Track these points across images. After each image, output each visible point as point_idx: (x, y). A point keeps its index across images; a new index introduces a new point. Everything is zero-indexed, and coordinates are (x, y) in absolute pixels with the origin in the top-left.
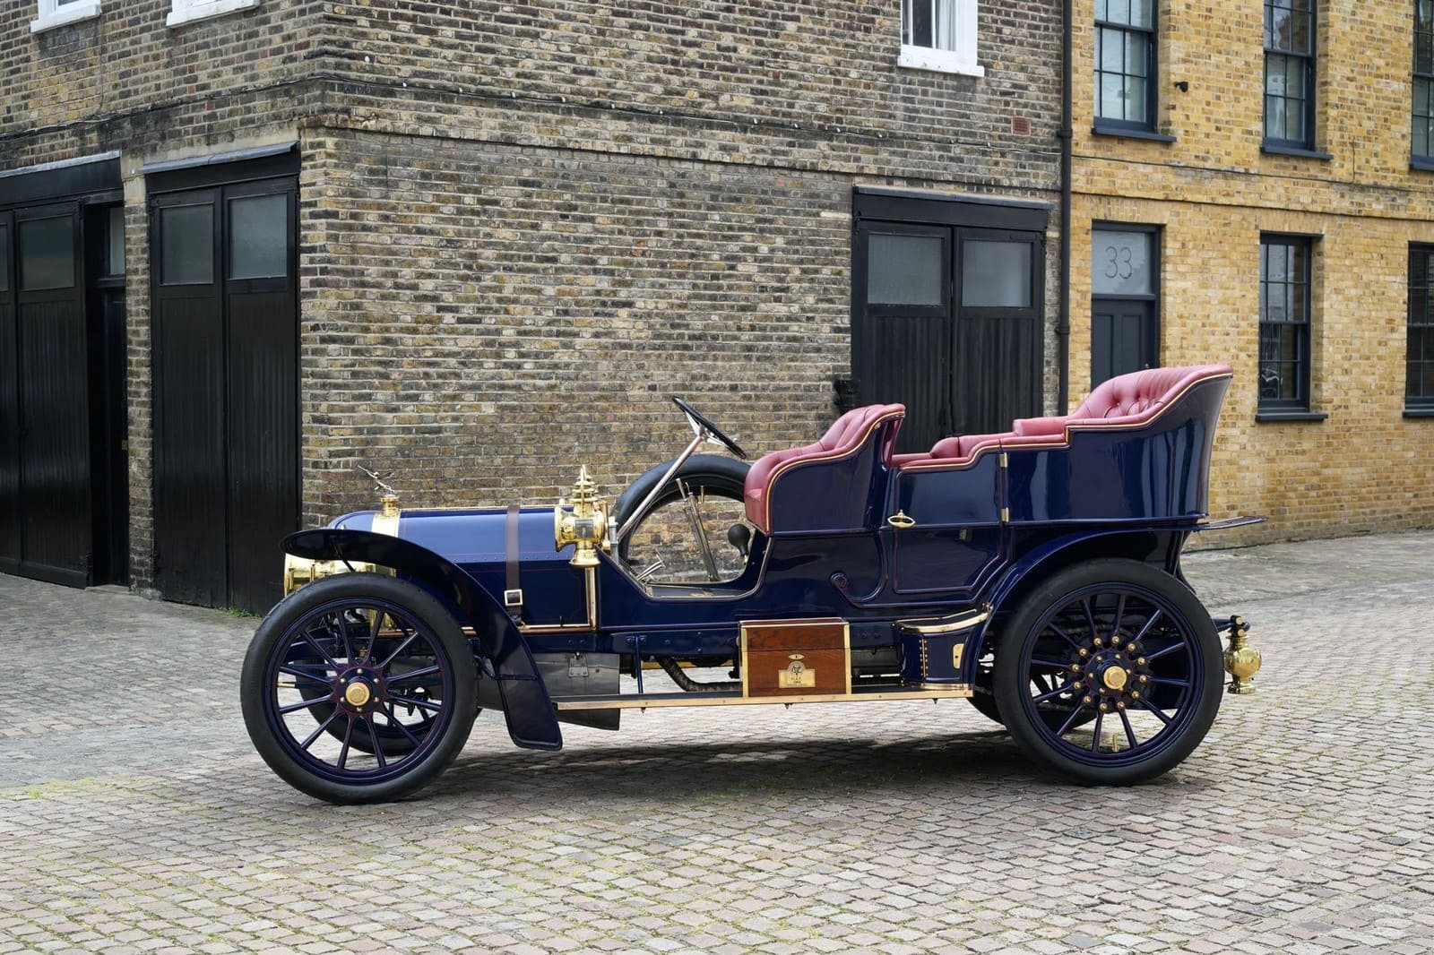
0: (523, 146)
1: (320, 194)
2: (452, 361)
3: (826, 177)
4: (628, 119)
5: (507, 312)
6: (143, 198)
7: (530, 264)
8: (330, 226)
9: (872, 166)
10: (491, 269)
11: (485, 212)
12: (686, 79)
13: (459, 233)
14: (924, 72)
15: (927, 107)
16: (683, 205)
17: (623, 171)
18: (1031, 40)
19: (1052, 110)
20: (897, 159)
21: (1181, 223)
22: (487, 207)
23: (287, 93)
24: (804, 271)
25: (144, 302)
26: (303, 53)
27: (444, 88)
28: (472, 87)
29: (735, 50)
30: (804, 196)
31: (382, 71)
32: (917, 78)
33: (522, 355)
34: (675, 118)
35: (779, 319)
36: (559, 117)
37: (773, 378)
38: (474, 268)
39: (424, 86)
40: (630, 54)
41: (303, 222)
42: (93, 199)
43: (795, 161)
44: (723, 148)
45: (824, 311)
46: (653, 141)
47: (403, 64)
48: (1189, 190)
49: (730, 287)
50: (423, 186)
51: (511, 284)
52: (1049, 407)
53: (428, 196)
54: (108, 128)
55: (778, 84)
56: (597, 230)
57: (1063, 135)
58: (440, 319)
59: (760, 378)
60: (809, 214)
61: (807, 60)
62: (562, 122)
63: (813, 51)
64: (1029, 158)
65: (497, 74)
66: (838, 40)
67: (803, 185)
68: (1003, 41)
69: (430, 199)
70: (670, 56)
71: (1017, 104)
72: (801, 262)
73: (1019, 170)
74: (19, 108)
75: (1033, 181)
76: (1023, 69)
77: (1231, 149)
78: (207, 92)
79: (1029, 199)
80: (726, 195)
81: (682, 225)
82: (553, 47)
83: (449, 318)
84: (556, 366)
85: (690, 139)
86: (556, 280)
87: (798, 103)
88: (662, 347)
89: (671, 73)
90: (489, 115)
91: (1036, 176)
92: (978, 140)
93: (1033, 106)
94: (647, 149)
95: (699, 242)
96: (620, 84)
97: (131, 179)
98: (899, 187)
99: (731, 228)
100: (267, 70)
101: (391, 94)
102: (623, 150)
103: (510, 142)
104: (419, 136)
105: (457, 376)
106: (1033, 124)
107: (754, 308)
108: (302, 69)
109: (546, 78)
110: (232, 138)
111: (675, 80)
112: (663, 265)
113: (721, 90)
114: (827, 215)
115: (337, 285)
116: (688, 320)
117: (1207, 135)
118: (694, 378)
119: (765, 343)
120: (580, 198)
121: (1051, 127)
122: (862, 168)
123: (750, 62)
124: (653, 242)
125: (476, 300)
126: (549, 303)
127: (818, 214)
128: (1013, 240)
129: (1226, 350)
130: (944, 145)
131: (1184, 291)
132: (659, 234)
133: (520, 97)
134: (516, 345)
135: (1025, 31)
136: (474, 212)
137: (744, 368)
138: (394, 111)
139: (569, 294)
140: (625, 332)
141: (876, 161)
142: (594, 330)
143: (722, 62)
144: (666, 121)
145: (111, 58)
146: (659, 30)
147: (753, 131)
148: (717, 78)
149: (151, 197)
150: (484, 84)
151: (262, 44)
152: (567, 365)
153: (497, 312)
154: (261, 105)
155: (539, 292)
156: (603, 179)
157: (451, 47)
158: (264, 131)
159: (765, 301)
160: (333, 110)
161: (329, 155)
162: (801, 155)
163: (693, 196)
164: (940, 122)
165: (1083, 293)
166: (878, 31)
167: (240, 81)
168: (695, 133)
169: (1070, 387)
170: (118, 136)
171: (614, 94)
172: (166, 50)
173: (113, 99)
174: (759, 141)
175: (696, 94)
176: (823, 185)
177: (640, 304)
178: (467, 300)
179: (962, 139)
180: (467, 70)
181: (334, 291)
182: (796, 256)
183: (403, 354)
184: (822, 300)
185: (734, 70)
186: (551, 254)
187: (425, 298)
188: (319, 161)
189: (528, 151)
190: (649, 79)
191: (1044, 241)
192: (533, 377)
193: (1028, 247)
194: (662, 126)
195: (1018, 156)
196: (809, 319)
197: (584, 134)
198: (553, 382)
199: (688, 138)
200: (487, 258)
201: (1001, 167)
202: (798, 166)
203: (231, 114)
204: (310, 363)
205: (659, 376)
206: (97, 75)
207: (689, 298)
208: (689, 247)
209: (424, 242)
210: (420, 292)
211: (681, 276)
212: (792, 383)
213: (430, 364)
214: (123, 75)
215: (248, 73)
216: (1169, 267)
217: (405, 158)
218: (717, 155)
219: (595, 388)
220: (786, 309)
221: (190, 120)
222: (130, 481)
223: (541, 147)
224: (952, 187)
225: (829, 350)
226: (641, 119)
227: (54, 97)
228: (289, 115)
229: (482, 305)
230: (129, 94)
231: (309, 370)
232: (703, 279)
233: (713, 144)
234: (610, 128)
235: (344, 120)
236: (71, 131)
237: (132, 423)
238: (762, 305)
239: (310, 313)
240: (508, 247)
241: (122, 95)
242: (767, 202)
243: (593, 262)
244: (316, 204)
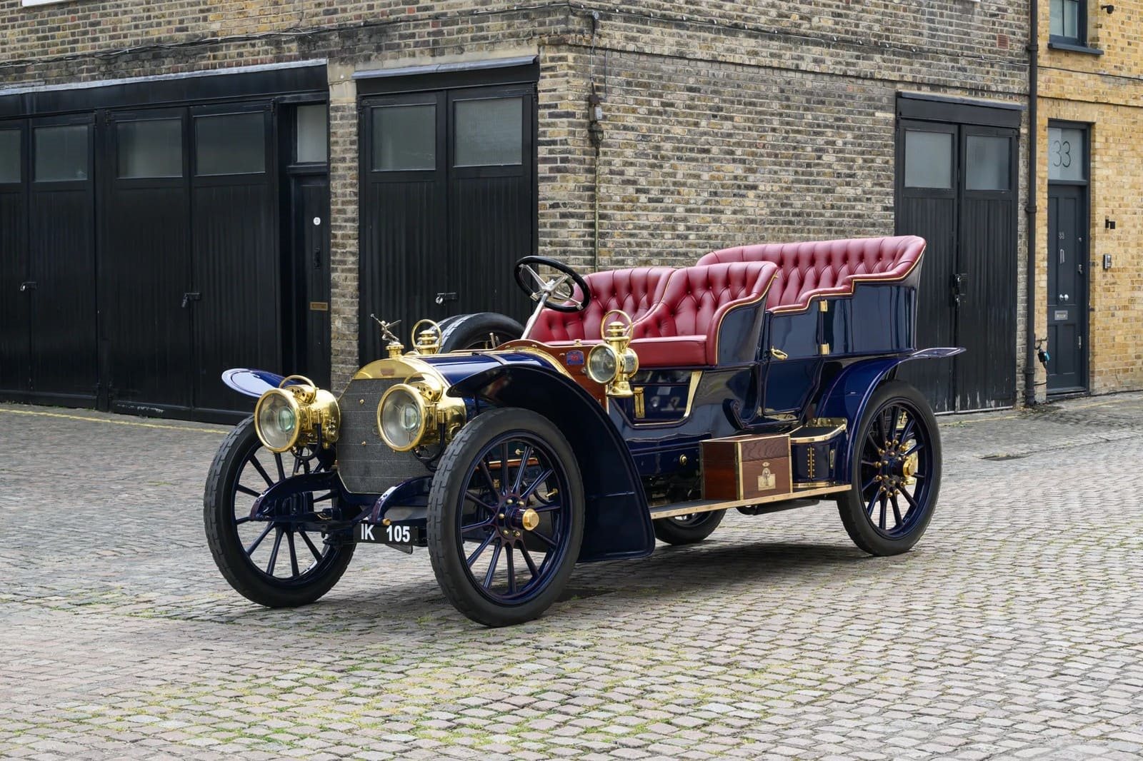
0: (690, 60)
1: (561, 98)
2: (645, 233)
3: (879, 84)
4: (756, 37)
5: (679, 193)
6: (354, 99)
7: (693, 155)
8: (570, 124)
9: (909, 75)
10: (669, 159)
11: (666, 112)
12: (791, 4)
13: (649, 130)
15: (943, 26)
16: (788, 107)
17: (751, 79)
19: (1022, 28)
20: (924, 69)
21: (1105, 122)
22: (667, 108)
23: (526, 16)
24: (865, 161)
25: (352, 185)
27: (641, 13)
28: (658, 11)
30: (865, 99)
32: (937, 3)
33: (688, 228)
34: (784, 35)
35: (849, 200)
36: (713, 36)
38: (659, 158)
39: (629, 11)
41: (540, 120)
42: (288, 98)
43: (861, 71)
44: (816, 61)
45: (879, 193)
46: (772, 55)
48: (1111, 94)
49: (818, 174)
50: (627, 92)
51: (683, 169)
52: (1021, 272)
53: (630, 99)
54: (310, 40)
55: (849, 9)
56: (735, 127)
57: (1031, 49)
58: (638, 199)
60: (868, 114)
62: (714, 40)
64: (1009, 68)
67: (864, 91)
69: (632, 102)
71: (1000, 24)
72: (863, 153)
73: (1003, 78)
74: (197, 20)
75: (1011, 87)
77: (1138, 61)
78: (430, 13)
79: (1008, 102)
80: (815, 98)
81: (788, 124)
83: (643, 198)
84: (709, 237)
85: (795, 54)
86: (710, 167)
87: (862, 24)
88: (776, 222)
89: (782, 0)
90: (672, 35)
91: (1013, 83)
92: (976, 53)
93: (1011, 26)
94: (767, 61)
95: (799, 137)
96: (750, 8)
97: (340, 82)
98: (926, 92)
99: (819, 126)
101: (609, 18)
102: (753, 62)
103: (681, 57)
104: (625, 52)
105: (648, 245)
106: (1011, 40)
107: (833, 191)
109: (704, 4)
110: (462, 50)
111: (784, 5)
112: (776, 156)
113: (813, 13)
114: (879, 114)
115: (574, 171)
116: (792, 201)
117: (1122, 49)
119: (841, 219)
120: (724, 101)
121: (1022, 42)
122: (903, 76)
124: (770, 137)
125: (659, 184)
126: (705, 186)
127: (873, 114)
128: (998, 136)
129: (1134, 226)
130: (954, 58)
131: (1107, 177)
132: (774, 130)
133: (688, 20)
134: (685, 220)
136: (659, 113)
138: (611, 32)
139: (718, 179)
140: (752, 209)
141: (911, 71)
142: (734, 208)
144: (779, 39)
147: (834, 47)
148: (810, 4)
149: (361, 97)
150: (665, 10)
152: (717, 236)
153: (672, 193)
154: (495, 26)
155: (698, 177)
156: (739, 86)
158: (497, 47)
159: (840, 185)
160: (574, 31)
161: (570, 67)
162: (864, 66)
163: (798, 99)
164: (951, 39)
165: (1043, 179)
167: (469, 5)
168: (797, 48)
169: (1036, 255)
170: (323, 46)
171: (746, 17)
173: (316, 15)
174: (838, 55)
175: (797, 17)
176: (877, 90)
177: (762, 187)
178: (654, 184)
179: (966, 52)
181: (573, 176)
182: (859, 149)
183: (614, 227)
184: (876, 185)
186: (706, 147)
187: (628, 182)
188: (560, 72)
189: (692, 63)
190: (768, 5)
191: (1018, 136)
192: (695, 246)
193: (1007, 141)
194: (777, 43)
195: (1002, 67)
196: (869, 199)
197: (729, 50)
199: (793, 53)
200: (667, 150)
201: (991, 75)
202: (862, 75)
203: (460, 31)
204: (549, 234)
207: (792, 182)
208: (793, 141)
209: (628, 137)
210: (625, 178)
211: (788, 164)
213: (631, 235)
216: (1097, 158)
217: (616, 69)
218: (811, 67)
220: (853, 191)
221: (413, 35)
222: (333, 336)
223: (701, 60)
224: (959, 91)
225: (880, 225)
226: (764, 37)
227: (241, 12)
228: (528, 34)
229: (664, 188)
230: (335, 11)
231: (548, 240)
232: (801, 166)
233: (809, 57)
234: (745, 44)
235: (580, 40)
236: (264, 41)
237: (337, 287)
238: (838, 188)
239: (549, 194)
240: (679, 141)
241: (327, 13)
242: (842, 105)
243: (732, 153)
244: (556, 106)
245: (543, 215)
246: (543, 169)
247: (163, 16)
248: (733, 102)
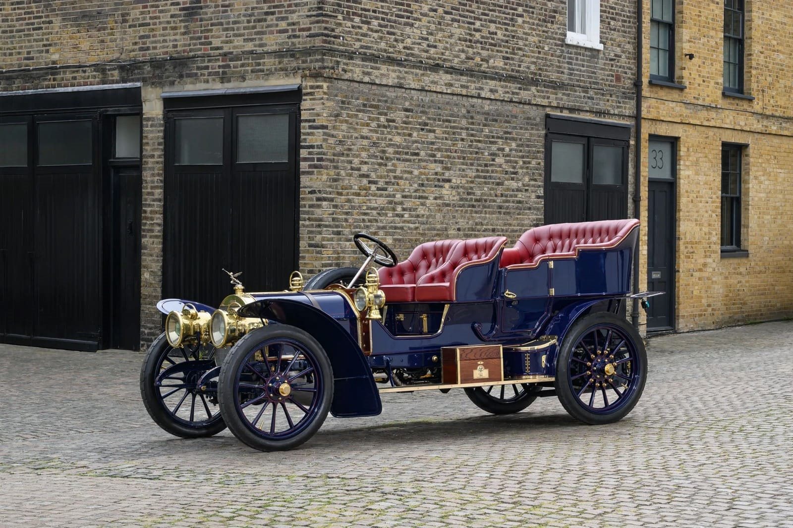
0: (406, 89)
1: (318, 115)
2: (374, 212)
3: (534, 108)
4: (451, 73)
5: (398, 184)
6: (161, 112)
7: (408, 157)
8: (325, 134)
9: (555, 102)
10: (391, 159)
11: (389, 126)
12: (475, 50)
13: (378, 139)
14: (577, 47)
15: (577, 67)
16: (473, 123)
17: (448, 103)
18: (623, 29)
19: (632, 69)
20: (565, 98)
21: (687, 137)
22: (390, 123)
23: (293, 56)
24: (524, 162)
26: (305, 33)
27: (373, 55)
28: (385, 54)
29: (496, 34)
30: (524, 119)
31: (347, 45)
32: (574, 50)
33: (404, 209)
34: (470, 73)
35: (513, 191)
36: (422, 72)
37: (510, 225)
38: (385, 159)
39: (365, 54)
40: (451, 36)
41: (302, 131)
42: (111, 111)
43: (522, 98)
44: (491, 91)
45: (533, 186)
46: (462, 86)
47: (356, 41)
48: (691, 117)
49: (492, 172)
50: (363, 111)
51: (401, 167)
54: (128, 69)
55: (514, 54)
56: (436, 138)
57: (637, 84)
58: (370, 188)
59: (505, 225)
60: (527, 129)
61: (526, 40)
62: (423, 75)
63: (529, 35)
64: (622, 98)
65: (395, 47)
66: (540, 28)
67: (524, 112)
68: (611, 29)
69: (366, 118)
70: (468, 37)
71: (617, 66)
72: (523, 157)
73: (618, 105)
74: (41, 52)
75: (624, 111)
76: (619, 46)
77: (709, 93)
78: (221, 51)
79: (622, 122)
80: (491, 117)
81: (472, 135)
82: (419, 32)
83: (373, 187)
84: (418, 216)
85: (477, 85)
86: (419, 166)
87: (523, 65)
88: (463, 206)
89: (469, 47)
90: (394, 71)
91: (625, 108)
92: (600, 87)
93: (624, 67)
94: (458, 90)
95: (480, 145)
96: (447, 53)
97: (150, 100)
98: (566, 114)
99: (493, 137)
100: (272, 42)
101: (351, 58)
102: (449, 91)
103: (401, 86)
104: (362, 82)
105: (376, 221)
106: (624, 78)
107: (502, 184)
108: (305, 43)
109: (416, 49)
110: (244, 79)
111: (470, 50)
112: (464, 158)
113: (490, 57)
114: (534, 130)
115: (327, 168)
116: (475, 191)
117: (699, 85)
118: (477, 224)
119: (507, 204)
120: (429, 119)
121: (631, 79)
122: (550, 102)
123: (502, 41)
124: (460, 145)
125: (384, 177)
126: (416, 179)
127: (530, 129)
128: (615, 146)
129: (707, 212)
130: (585, 90)
131: (689, 176)
132: (463, 140)
133: (405, 60)
134: (401, 203)
135: (620, 23)
136: (385, 127)
137: (498, 219)
138: (353, 68)
139: (424, 174)
140: (447, 196)
141: (556, 99)
142: (434, 195)
143: (490, 41)
144: (467, 75)
145: (130, 27)
146: (463, 22)
147: (504, 81)
148: (488, 50)
149: (167, 111)
150: (390, 53)
151: (268, 26)
152: (423, 215)
153: (393, 184)
154: (269, 62)
155: (411, 173)
156: (439, 108)
157: (377, 31)
158: (270, 77)
159: (507, 180)
160: (328, 67)
161: (325, 93)
162: (525, 95)
163: (479, 118)
164: (583, 76)
165: (645, 177)
166: (557, 23)
167: (249, 46)
168: (479, 82)
169: (640, 232)
170: (139, 74)
171: (445, 59)
172: (183, 24)
173: (133, 51)
174: (506, 87)
175: (479, 59)
176: (533, 112)
177: (454, 181)
178: (381, 177)
179: (593, 86)
180: (383, 45)
181: (326, 171)
182: (521, 154)
183: (353, 208)
184: (531, 180)
185: (495, 45)
186: (417, 151)
187: (363, 176)
188: (317, 96)
189: (408, 91)
190: (459, 51)
191: (628, 146)
192: (408, 222)
193: (621, 150)
194: (465, 78)
195: (617, 97)
196: (526, 190)
197: (433, 82)
198: (417, 225)
200: (390, 153)
201: (610, 103)
202: (523, 101)
203: (243, 65)
204: (308, 213)
205: (462, 223)
206: (118, 36)
207: (475, 177)
208: (475, 148)
209: (364, 144)
210: (362, 172)
211: (472, 164)
212: (518, 228)
213: (365, 214)
214: (141, 37)
215: (257, 42)
216: (682, 162)
217: (356, 95)
218: (489, 95)
219: (434, 229)
220: (516, 184)
221: (207, 68)
222: (142, 284)
223: (414, 89)
224: (588, 114)
225: (535, 209)
226: (456, 73)
227: (76, 47)
228: (294, 69)
229: (387, 180)
230: (148, 49)
231: (307, 216)
232: (481, 166)
233: (487, 88)
234: (444, 78)
235: (332, 74)
236: (93, 69)
237: (146, 249)
238: (506, 182)
239: (308, 184)
240: (399, 147)
241: (141, 49)
242: (509, 122)
243: (434, 156)
244: (314, 121)
245: (303, 199)
246: (304, 166)
247: (15, 48)
248: (435, 120)
